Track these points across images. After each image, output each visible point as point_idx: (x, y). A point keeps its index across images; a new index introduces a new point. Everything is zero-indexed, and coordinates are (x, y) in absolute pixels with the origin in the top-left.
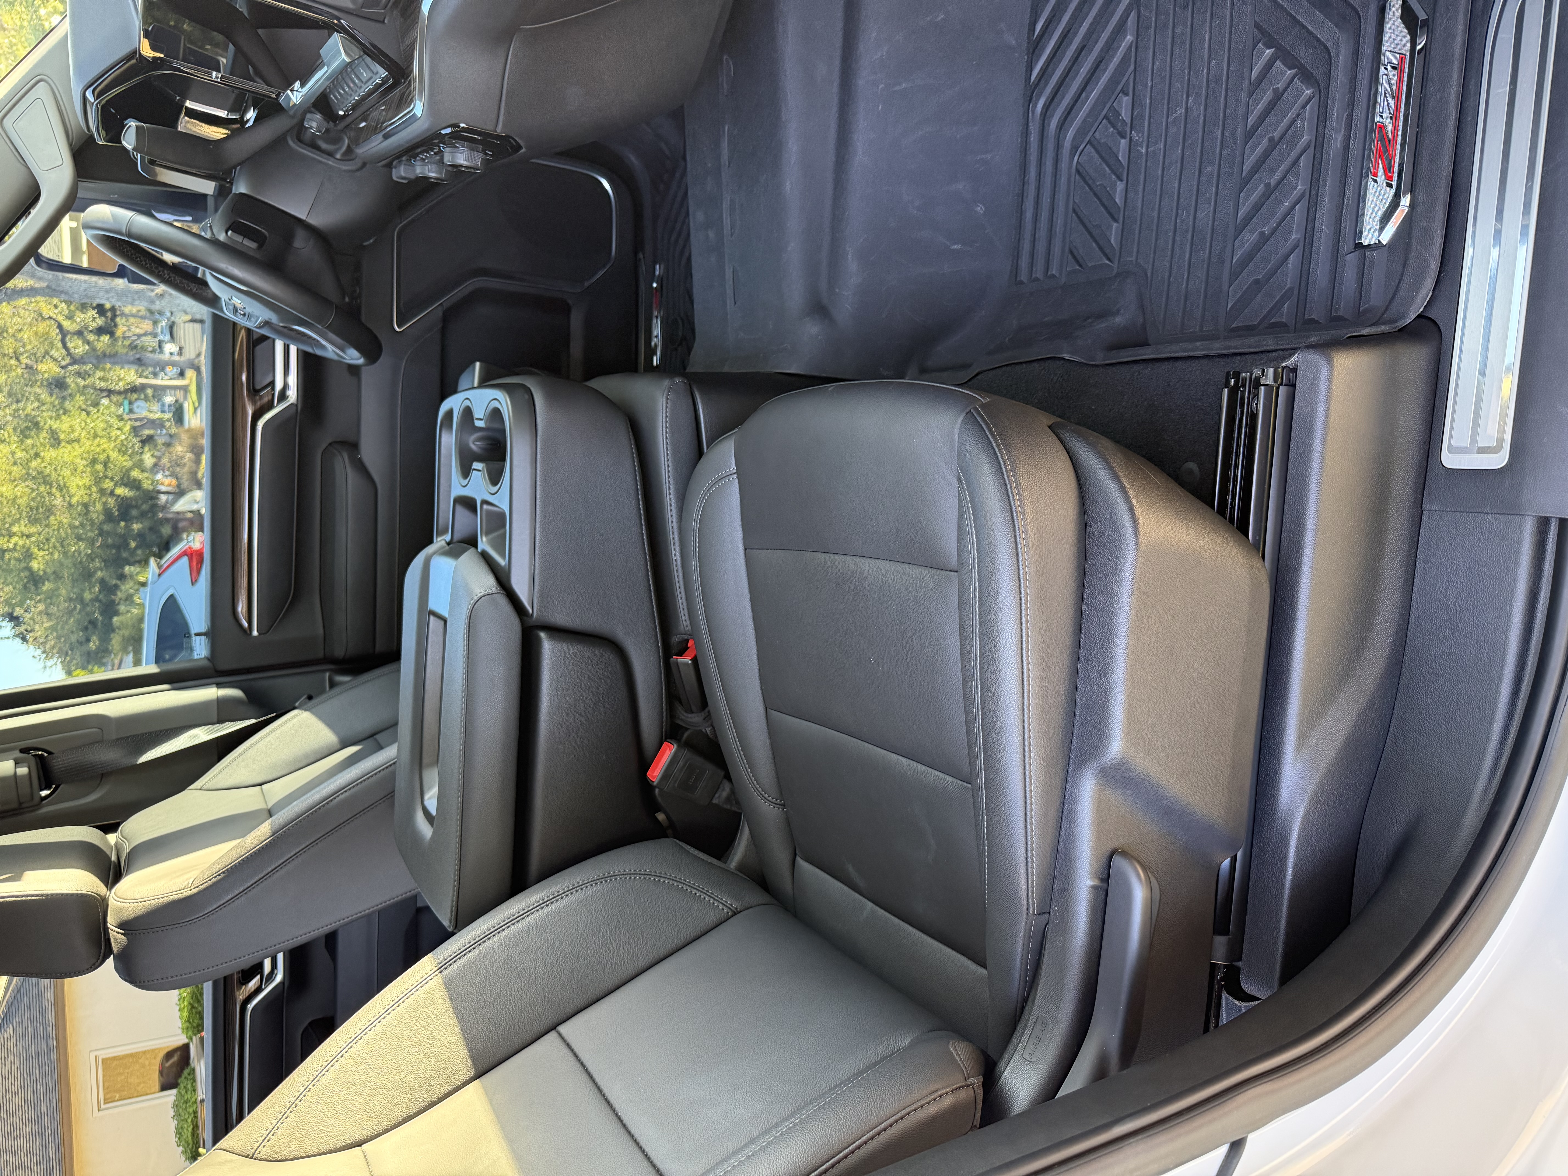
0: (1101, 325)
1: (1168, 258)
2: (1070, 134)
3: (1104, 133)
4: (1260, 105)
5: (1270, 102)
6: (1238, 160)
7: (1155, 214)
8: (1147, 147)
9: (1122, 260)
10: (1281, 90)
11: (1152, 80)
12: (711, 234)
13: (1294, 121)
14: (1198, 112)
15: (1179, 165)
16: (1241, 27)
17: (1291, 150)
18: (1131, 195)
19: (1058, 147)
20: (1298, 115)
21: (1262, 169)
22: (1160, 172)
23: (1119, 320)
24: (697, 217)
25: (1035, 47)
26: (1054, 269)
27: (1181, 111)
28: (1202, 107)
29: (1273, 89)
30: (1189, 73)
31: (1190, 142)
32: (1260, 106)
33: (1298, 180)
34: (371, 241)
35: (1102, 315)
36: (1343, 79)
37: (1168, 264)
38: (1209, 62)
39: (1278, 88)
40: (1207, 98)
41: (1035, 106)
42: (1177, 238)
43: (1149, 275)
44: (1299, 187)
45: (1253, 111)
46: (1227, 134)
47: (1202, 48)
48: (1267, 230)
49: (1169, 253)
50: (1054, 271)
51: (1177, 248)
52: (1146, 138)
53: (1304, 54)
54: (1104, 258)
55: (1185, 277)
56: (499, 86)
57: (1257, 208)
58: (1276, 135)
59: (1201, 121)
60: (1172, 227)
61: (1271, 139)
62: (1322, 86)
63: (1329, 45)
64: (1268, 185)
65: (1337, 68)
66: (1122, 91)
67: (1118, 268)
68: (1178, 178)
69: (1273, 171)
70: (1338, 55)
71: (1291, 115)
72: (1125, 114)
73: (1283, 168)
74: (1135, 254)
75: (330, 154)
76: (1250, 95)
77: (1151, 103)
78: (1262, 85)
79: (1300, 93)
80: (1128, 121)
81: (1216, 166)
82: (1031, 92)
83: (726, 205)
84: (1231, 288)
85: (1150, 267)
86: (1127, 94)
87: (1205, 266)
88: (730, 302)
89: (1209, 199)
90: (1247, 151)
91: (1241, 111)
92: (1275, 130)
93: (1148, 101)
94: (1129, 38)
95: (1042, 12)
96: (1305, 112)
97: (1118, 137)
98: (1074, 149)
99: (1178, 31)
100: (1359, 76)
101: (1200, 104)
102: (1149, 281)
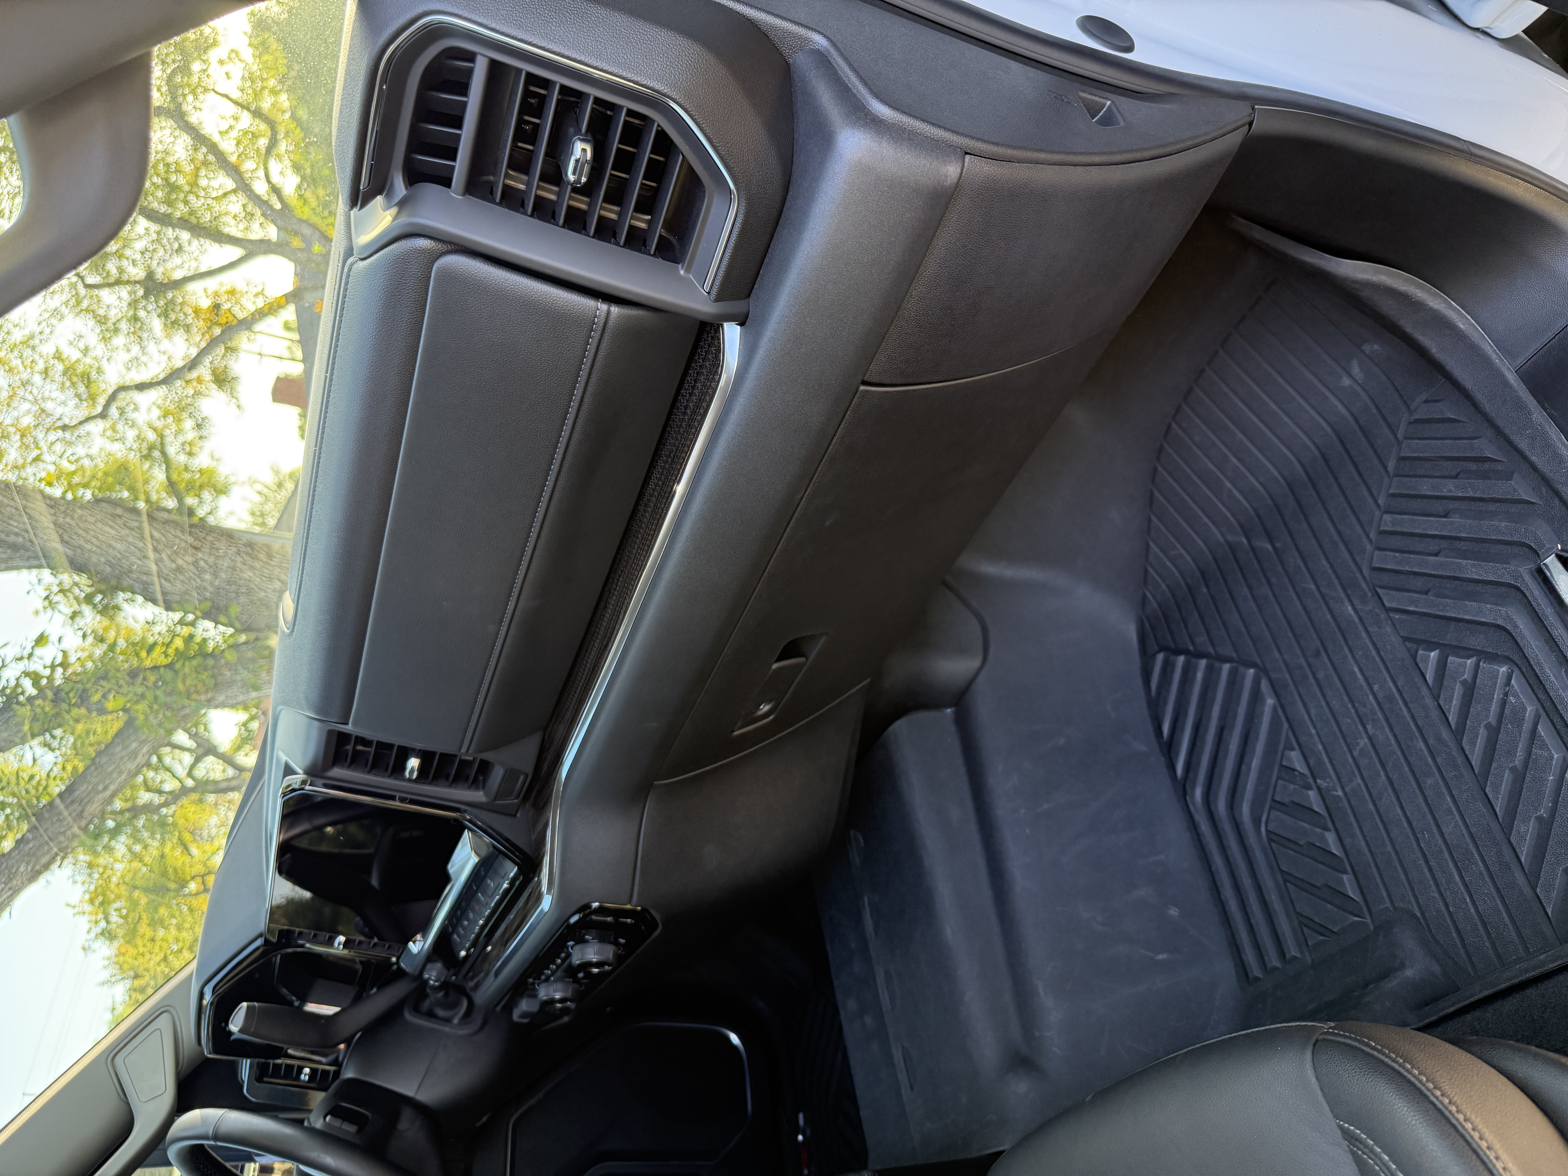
0: (1392, 984)
1: (1434, 888)
2: (1245, 809)
3: (1286, 792)
4: (1454, 702)
5: (1464, 695)
6: (1460, 760)
7: (1389, 848)
8: (1343, 789)
9: (1374, 911)
10: (1470, 680)
11: (1315, 728)
12: (868, 1020)
13: (1504, 703)
14: (1384, 735)
15: (1390, 790)
16: (1388, 647)
17: (1520, 726)
18: (1347, 841)
19: (1237, 825)
20: (1506, 694)
21: (1496, 757)
22: (1371, 806)
23: (1409, 973)
24: (848, 1006)
25: (1169, 748)
26: (1292, 950)
27: (1364, 742)
28: (1387, 729)
29: (1460, 682)
30: (1354, 706)
31: (1390, 765)
32: (1456, 702)
33: (1549, 749)
34: (485, 1119)
35: (1385, 974)
36: (1537, 642)
37: (1436, 895)
38: (1371, 689)
39: (1465, 679)
40: (1387, 719)
41: (1193, 796)
42: (1432, 863)
43: (1418, 914)
44: (1556, 756)
45: (1449, 710)
46: (1431, 741)
47: (1355, 678)
48: (1545, 812)
49: (1431, 882)
50: (1293, 951)
51: (1438, 875)
52: (1336, 781)
53: (1476, 641)
54: (1351, 916)
55: (1468, 900)
56: (633, 849)
57: (1515, 795)
58: (1492, 719)
59: (1393, 741)
60: (1419, 854)
61: (1488, 726)
62: (1515, 658)
63: (1500, 622)
64: (1513, 770)
65: (1523, 637)
66: (1285, 748)
67: (1373, 922)
68: (1396, 803)
69: (1511, 754)
70: (1516, 626)
71: (1497, 696)
72: (1300, 766)
73: (1521, 746)
74: (1387, 899)
75: (448, 1020)
76: (1436, 698)
77: (1325, 748)
78: (1445, 683)
79: (1495, 676)
80: (1306, 772)
81: (1437, 774)
82: (1183, 789)
83: (880, 979)
84: (1538, 890)
85: (1415, 906)
86: (1293, 749)
87: (1488, 879)
88: (905, 1091)
89: (1449, 810)
90: (1467, 748)
91: (1435, 714)
92: (1488, 716)
93: (1320, 747)
94: (1270, 701)
95: (1163, 714)
96: (1513, 687)
97: (1304, 791)
98: (1256, 821)
99: (1321, 675)
100: (1555, 633)
101: (1383, 728)
102: (1422, 921)
